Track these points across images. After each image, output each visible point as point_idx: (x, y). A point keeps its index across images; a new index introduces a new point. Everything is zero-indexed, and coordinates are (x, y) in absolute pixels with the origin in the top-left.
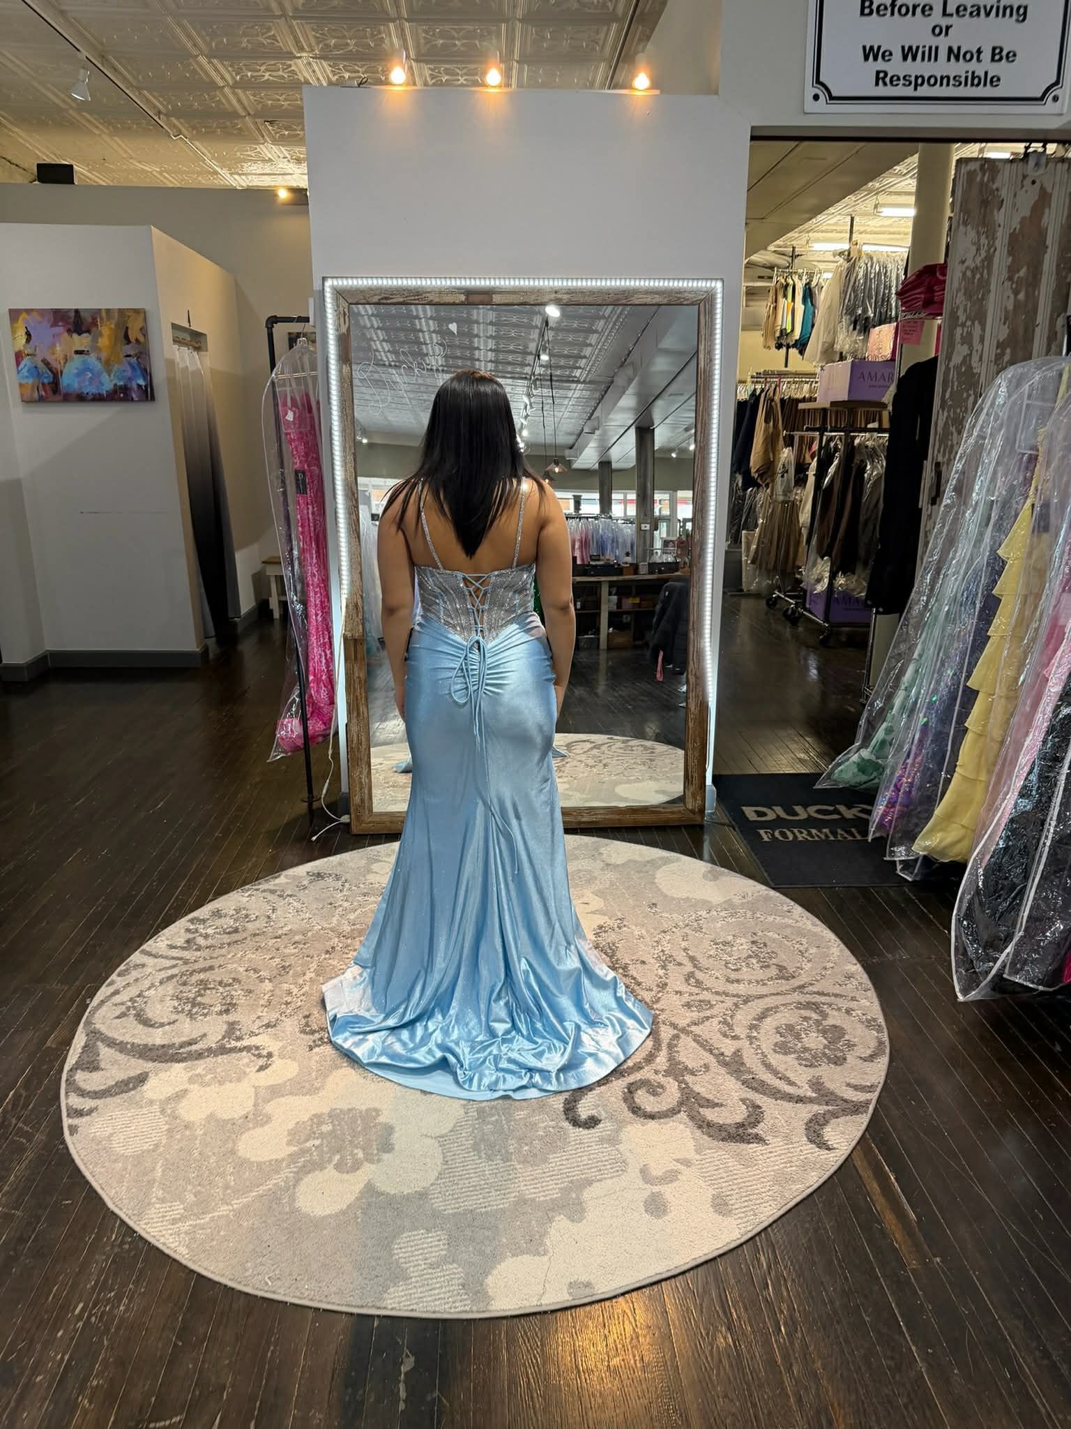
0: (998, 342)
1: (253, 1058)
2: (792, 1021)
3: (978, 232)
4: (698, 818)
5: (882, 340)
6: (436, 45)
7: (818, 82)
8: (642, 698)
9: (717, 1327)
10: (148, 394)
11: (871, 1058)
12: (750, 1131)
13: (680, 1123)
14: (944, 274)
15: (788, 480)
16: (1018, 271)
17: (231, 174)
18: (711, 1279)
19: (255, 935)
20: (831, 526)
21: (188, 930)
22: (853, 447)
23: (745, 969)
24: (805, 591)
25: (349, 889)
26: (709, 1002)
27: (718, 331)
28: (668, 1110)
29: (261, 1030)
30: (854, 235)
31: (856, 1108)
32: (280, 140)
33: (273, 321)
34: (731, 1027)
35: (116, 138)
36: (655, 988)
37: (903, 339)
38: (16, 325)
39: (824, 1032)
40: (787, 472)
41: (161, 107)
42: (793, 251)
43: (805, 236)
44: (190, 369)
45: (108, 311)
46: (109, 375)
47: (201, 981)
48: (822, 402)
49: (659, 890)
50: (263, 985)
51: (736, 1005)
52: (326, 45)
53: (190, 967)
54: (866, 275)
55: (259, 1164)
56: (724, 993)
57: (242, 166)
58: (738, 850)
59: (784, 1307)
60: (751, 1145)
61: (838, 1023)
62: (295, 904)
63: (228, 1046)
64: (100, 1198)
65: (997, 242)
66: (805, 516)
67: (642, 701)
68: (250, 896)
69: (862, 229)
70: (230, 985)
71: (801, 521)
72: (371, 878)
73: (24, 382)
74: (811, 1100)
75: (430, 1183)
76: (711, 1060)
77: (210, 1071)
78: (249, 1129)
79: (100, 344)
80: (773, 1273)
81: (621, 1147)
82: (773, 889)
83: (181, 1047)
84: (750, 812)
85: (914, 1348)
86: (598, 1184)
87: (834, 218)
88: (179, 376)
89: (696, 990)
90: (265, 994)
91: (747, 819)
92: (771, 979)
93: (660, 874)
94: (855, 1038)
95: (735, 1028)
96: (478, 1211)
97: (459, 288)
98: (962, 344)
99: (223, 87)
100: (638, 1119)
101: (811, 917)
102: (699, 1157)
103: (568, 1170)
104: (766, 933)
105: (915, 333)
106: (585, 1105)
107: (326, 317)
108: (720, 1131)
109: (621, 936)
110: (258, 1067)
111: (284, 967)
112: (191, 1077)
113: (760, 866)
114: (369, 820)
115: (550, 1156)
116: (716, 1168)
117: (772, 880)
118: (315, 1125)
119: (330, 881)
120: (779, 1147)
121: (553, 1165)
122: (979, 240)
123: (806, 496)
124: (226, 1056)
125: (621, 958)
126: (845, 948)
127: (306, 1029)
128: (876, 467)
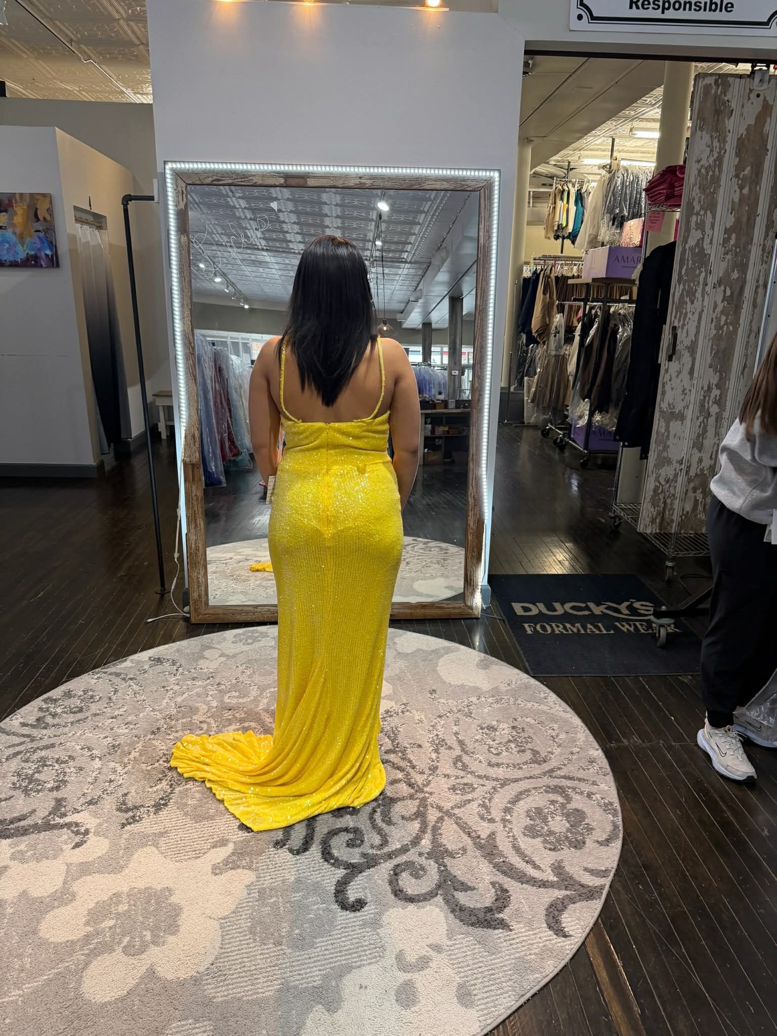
0: (726, 229)
1: (72, 835)
2: (541, 804)
3: (711, 137)
4: (475, 612)
5: (633, 231)
7: (582, 4)
8: (444, 506)
10: (54, 262)
11: (607, 842)
12: (497, 916)
13: (437, 906)
14: (683, 173)
15: (560, 340)
16: (744, 171)
17: (135, 93)
19: (95, 715)
20: (591, 375)
22: (609, 314)
23: (504, 753)
24: (571, 425)
25: (182, 674)
26: (470, 785)
27: (496, 213)
28: (427, 894)
29: (84, 806)
30: (615, 154)
31: (590, 894)
33: (127, 199)
34: (487, 809)
35: (40, 62)
36: (427, 771)
37: (650, 227)
39: (567, 816)
40: (558, 333)
41: (72, 37)
42: (569, 165)
43: (577, 152)
44: (91, 244)
45: (21, 195)
46: (23, 246)
47: (42, 758)
48: (586, 278)
49: (440, 677)
50: (93, 763)
51: (494, 788)
53: (35, 745)
54: (623, 183)
55: (56, 945)
56: (485, 776)
57: (142, 87)
58: (505, 640)
60: (497, 931)
61: (579, 806)
62: (135, 686)
63: (52, 823)
65: (727, 145)
66: (571, 367)
68: (99, 678)
69: (621, 148)
70: (66, 762)
71: (569, 370)
72: (202, 663)
74: (552, 885)
75: (205, 967)
76: (469, 842)
77: (32, 847)
78: (53, 909)
79: (14, 222)
81: (382, 931)
82: (533, 677)
83: (12, 822)
84: (518, 608)
86: (357, 970)
87: (598, 139)
88: (80, 248)
89: (462, 773)
90: (93, 772)
91: (515, 613)
92: (526, 763)
93: (441, 662)
94: (594, 821)
95: (492, 811)
96: (245, 999)
97: (279, 173)
98: (696, 230)
99: (119, 19)
100: (399, 902)
101: (563, 704)
102: (450, 943)
103: (331, 956)
104: (524, 718)
105: (658, 222)
106: (355, 887)
107: (167, 196)
108: (470, 915)
109: (402, 721)
110: (73, 844)
111: (114, 746)
112: (13, 854)
113: (523, 656)
114: (206, 612)
115: (318, 940)
116: (464, 954)
117: (532, 670)
118: (113, 905)
119: (167, 665)
120: (521, 933)
121: (318, 950)
122: (712, 143)
123: (573, 351)
124: (47, 832)
125: (401, 742)
126: (590, 734)
127: (123, 807)
128: (626, 330)
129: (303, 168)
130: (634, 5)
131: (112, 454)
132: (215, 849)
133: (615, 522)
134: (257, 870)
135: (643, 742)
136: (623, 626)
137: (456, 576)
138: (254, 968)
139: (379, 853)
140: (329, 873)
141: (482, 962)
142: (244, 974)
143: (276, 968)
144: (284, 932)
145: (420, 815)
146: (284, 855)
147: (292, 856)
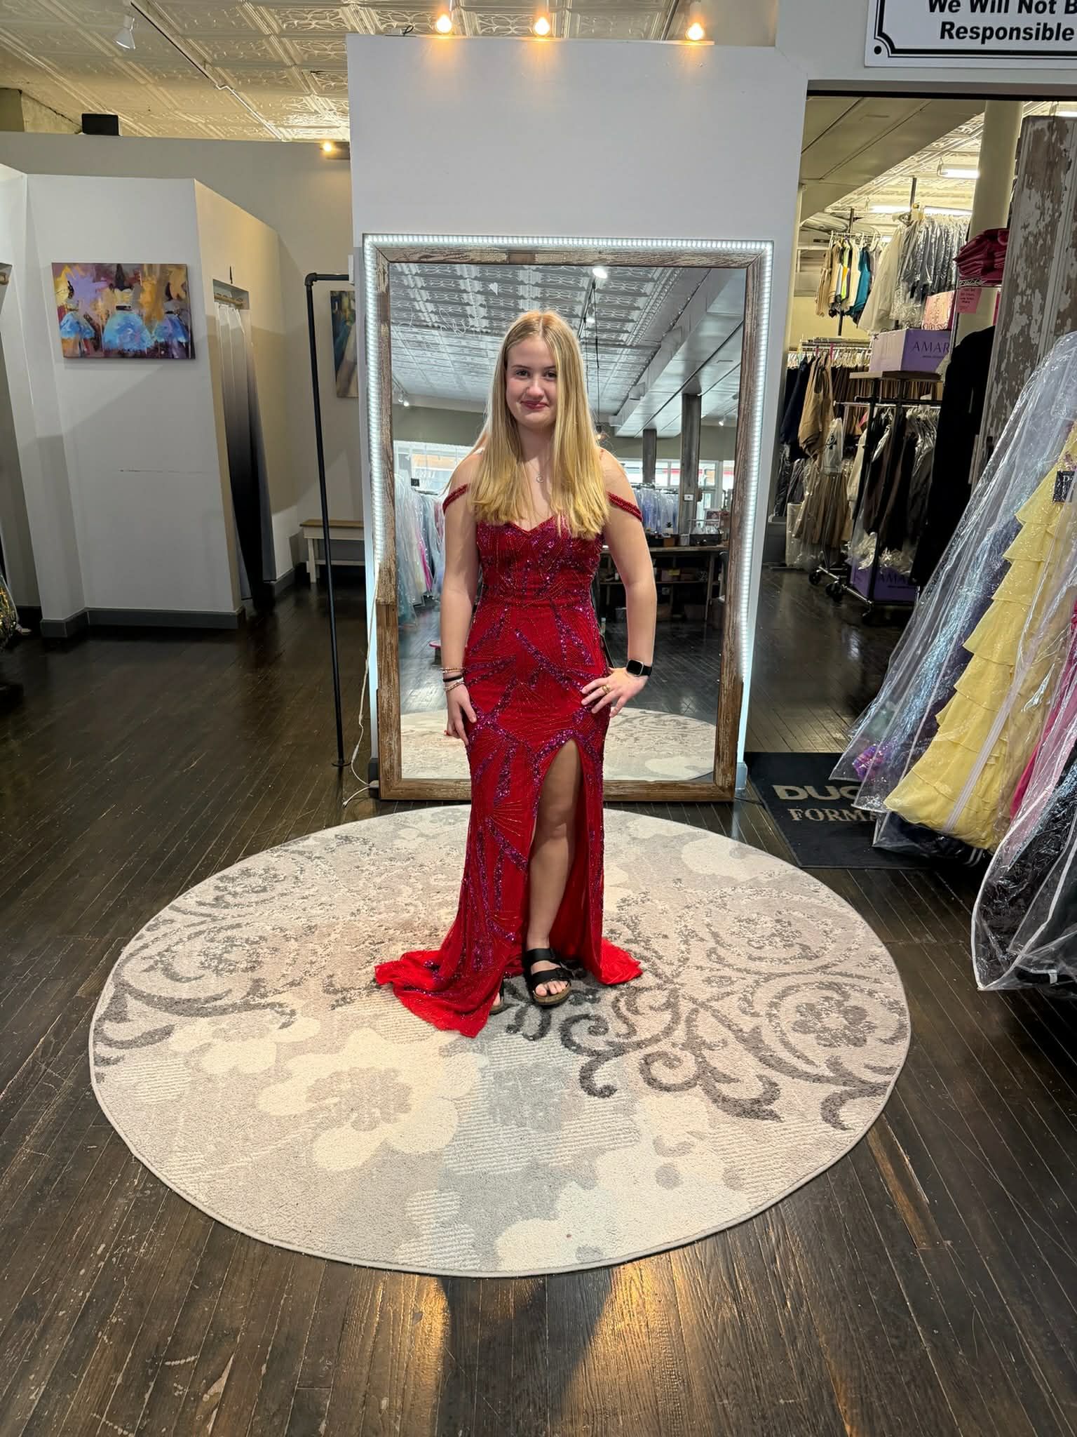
0: (1059, 312)
1: (277, 1015)
2: (814, 1001)
3: (1042, 196)
4: (727, 795)
5: (940, 308)
7: (881, 34)
8: (678, 672)
9: (722, 1297)
10: (189, 352)
11: (892, 1040)
12: (765, 1107)
13: (696, 1096)
14: (1006, 240)
15: (837, 453)
17: (276, 126)
18: (719, 1252)
19: (282, 895)
20: (879, 501)
21: (217, 888)
22: (905, 419)
23: (767, 948)
24: (849, 567)
25: (376, 854)
26: (730, 978)
27: (767, 295)
28: (684, 1083)
29: (285, 988)
30: (916, 198)
31: (874, 1090)
32: (327, 92)
33: (312, 278)
34: (750, 1004)
35: (161, 88)
36: (676, 962)
37: (962, 308)
38: (58, 279)
39: (846, 1013)
40: (836, 443)
41: (207, 57)
42: (852, 214)
43: (863, 196)
44: (231, 327)
45: (150, 266)
47: (228, 938)
48: (875, 372)
49: (685, 866)
50: (289, 944)
51: (757, 982)
53: (218, 924)
54: (926, 240)
55: (278, 1119)
56: (745, 970)
57: (288, 119)
58: (767, 828)
59: (791, 1283)
60: (766, 1122)
61: (859, 1004)
62: (323, 866)
63: (252, 1003)
64: (125, 1144)
65: (1062, 206)
66: (852, 490)
67: (677, 675)
68: (278, 856)
69: (924, 191)
70: (256, 943)
71: (848, 494)
72: (398, 843)
73: (64, 337)
74: (828, 1080)
75: (444, 1144)
76: (731, 1036)
77: (235, 1026)
78: (269, 1085)
79: (140, 300)
80: (781, 1248)
81: (636, 1118)
82: (801, 868)
83: (207, 1002)
84: (781, 791)
85: (919, 1328)
86: (611, 1152)
87: (895, 181)
88: (219, 334)
89: (717, 966)
90: (290, 953)
91: (776, 796)
92: (794, 958)
93: (686, 850)
94: (876, 1019)
95: (755, 1005)
96: (491, 1173)
97: (501, 247)
98: (1021, 314)
99: (270, 35)
100: (653, 1090)
101: (838, 897)
102: (713, 1131)
103: (581, 1137)
104: (791, 912)
105: (972, 302)
106: (602, 1075)
107: (365, 275)
108: (735, 1106)
109: (644, 910)
110: (280, 1024)
111: (310, 928)
112: (215, 1032)
113: (789, 845)
114: (398, 786)
115: (565, 1123)
116: (730, 1142)
117: (800, 860)
118: (334, 1083)
119: (357, 845)
120: (793, 1124)
121: (567, 1131)
122: (1043, 205)
123: (854, 469)
124: (250, 1012)
125: (642, 932)
126: (871, 929)
127: (329, 989)
128: (928, 441)
129: (530, 241)
130: (946, 34)
134: (490, 1053)
135: (938, 941)
139: (626, 1041)
140: (572, 1059)
141: (751, 1149)
142: (488, 1151)
144: (526, 1114)
145: (671, 1005)
146: (518, 1039)
147: (527, 1041)
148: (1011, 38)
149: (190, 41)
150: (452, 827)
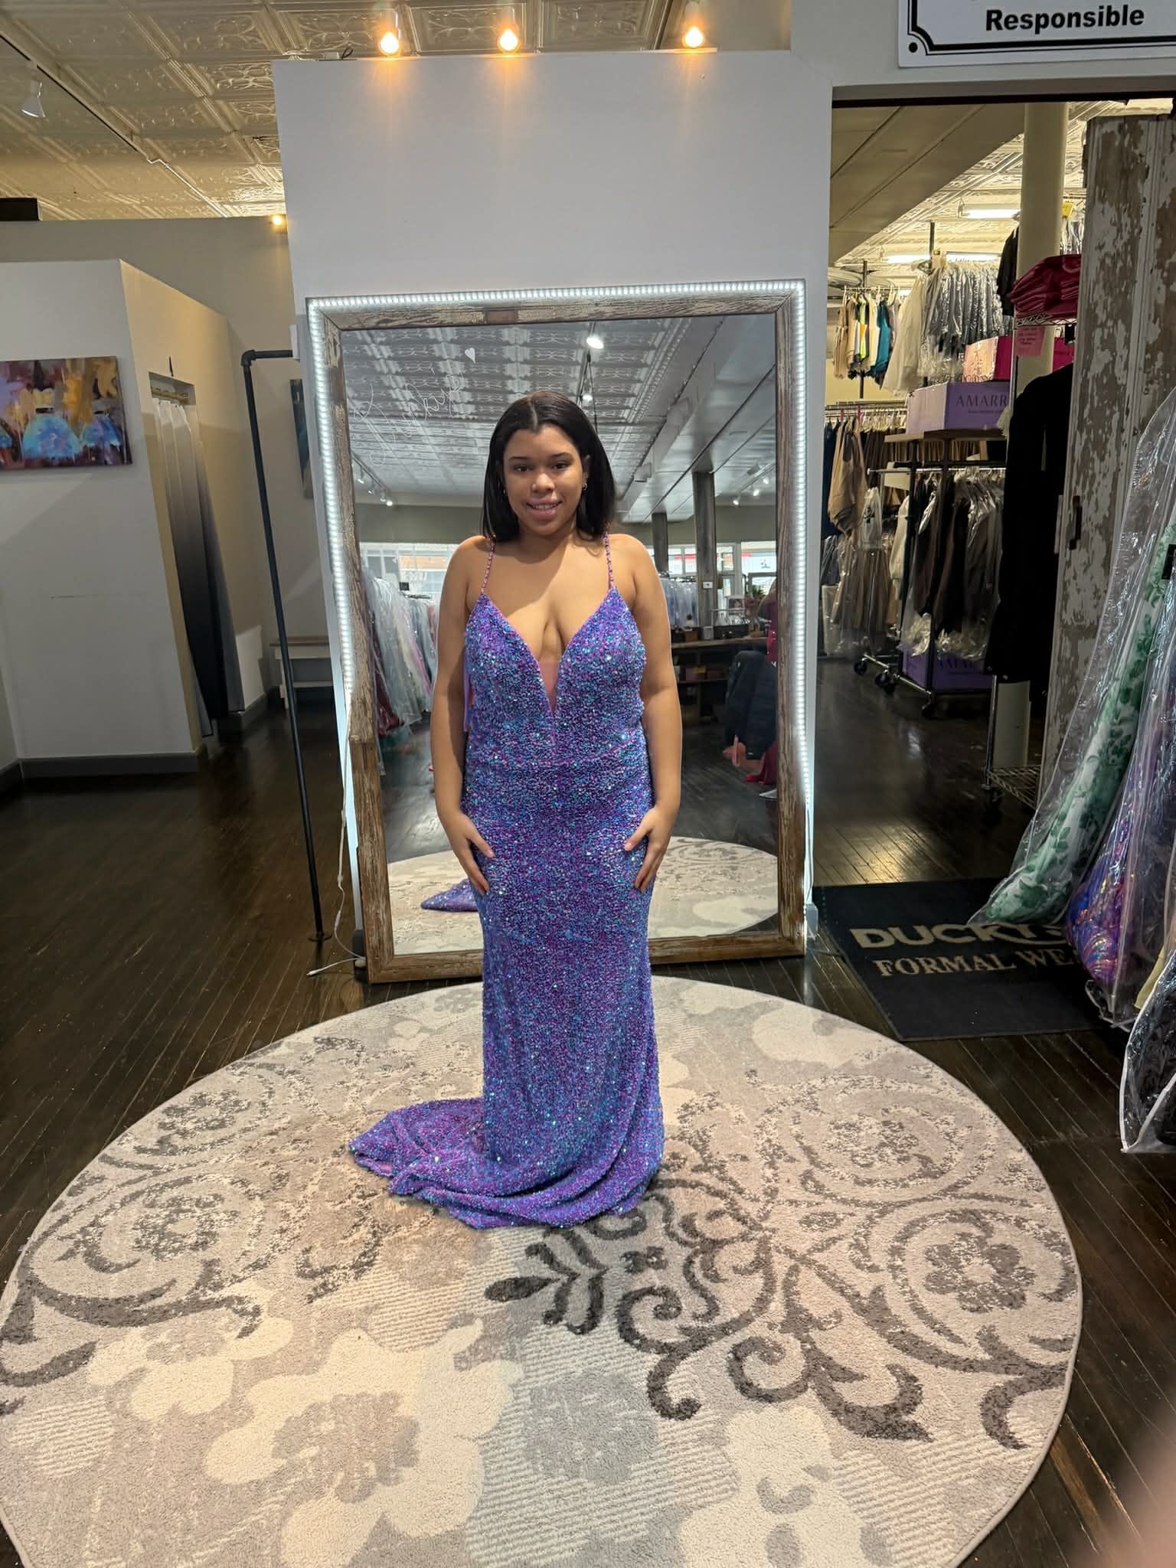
0: (1147, 345)
1: (235, 1316)
2: (947, 1240)
3: (1118, 209)
4: (796, 946)
5: (981, 360)
6: (444, 34)
7: (915, 28)
10: (124, 456)
11: (1059, 1295)
12: (906, 1418)
13: (809, 1407)
14: (1075, 267)
15: (876, 526)
16: (1170, 257)
17: (222, 204)
19: (245, 1130)
20: (931, 576)
21: (163, 1126)
22: (952, 484)
23: (878, 1164)
24: (902, 654)
25: (367, 1061)
26: (835, 1215)
27: (801, 344)
28: (790, 1387)
29: (247, 1271)
30: (936, 246)
31: (1045, 1378)
32: (273, 160)
33: (250, 357)
34: (864, 1251)
35: (85, 167)
36: (763, 1198)
37: (1021, 351)
39: (990, 1256)
40: (873, 516)
41: (133, 126)
42: (865, 267)
43: (877, 249)
44: (175, 426)
45: (74, 361)
46: (78, 436)
47: (174, 1200)
48: (913, 433)
49: (758, 1050)
50: (252, 1204)
51: (869, 1218)
52: (315, 40)
53: (161, 1180)
54: (951, 289)
55: (235, 1489)
56: (852, 1200)
57: (233, 194)
58: (851, 989)
60: (909, 1443)
61: (1007, 1240)
62: (298, 1084)
63: (202, 1299)
65: (1142, 220)
66: (896, 566)
68: (242, 1074)
69: (943, 237)
70: (211, 1205)
71: (891, 572)
72: (394, 1043)
74: (984, 1367)
75: (468, 1515)
76: (844, 1304)
77: (177, 1338)
78: (222, 1432)
79: (64, 401)
81: (729, 1450)
82: (904, 1044)
83: (141, 1301)
84: (861, 936)
86: (699, 1513)
88: (160, 433)
89: (817, 1198)
90: (254, 1218)
91: (858, 945)
92: (913, 1177)
93: (758, 1027)
94: (1032, 1264)
95: (871, 1254)
96: (534, 1563)
97: (476, 305)
98: (1103, 350)
99: (202, 98)
100: (749, 1402)
101: (957, 1083)
102: (838, 1464)
103: (658, 1490)
104: (900, 1109)
105: (1033, 342)
106: (680, 1380)
107: (312, 348)
108: (864, 1419)
109: (713, 1121)
110: (239, 1330)
111: (280, 1177)
112: (150, 1350)
113: (882, 1011)
114: (390, 965)
115: (633, 1467)
116: (864, 1481)
117: (899, 1031)
118: (312, 1423)
119: (342, 1048)
120: (948, 1444)
121: (637, 1480)
122: (1120, 219)
123: (898, 543)
124: (198, 1314)
125: (714, 1153)
126: (1005, 1127)
127: (306, 1272)
128: (982, 506)
129: (511, 296)
130: (993, 25)
131: (216, 737)
132: (455, 1330)
133: (992, 798)
134: (523, 1359)
135: (1090, 1135)
136: (1029, 957)
137: (755, 892)
138: (540, 1513)
139: (706, 1325)
140: (635, 1361)
141: (893, 1492)
142: (524, 1525)
143: (576, 1512)
144: (578, 1455)
145: (762, 1264)
146: (560, 1333)
147: (574, 1336)
148: (1070, 25)
149: (112, 108)
150: (461, 1016)
